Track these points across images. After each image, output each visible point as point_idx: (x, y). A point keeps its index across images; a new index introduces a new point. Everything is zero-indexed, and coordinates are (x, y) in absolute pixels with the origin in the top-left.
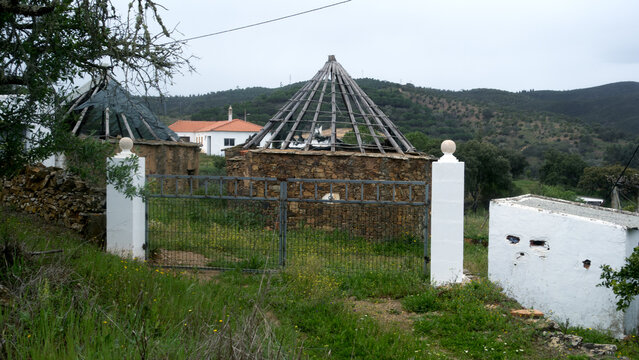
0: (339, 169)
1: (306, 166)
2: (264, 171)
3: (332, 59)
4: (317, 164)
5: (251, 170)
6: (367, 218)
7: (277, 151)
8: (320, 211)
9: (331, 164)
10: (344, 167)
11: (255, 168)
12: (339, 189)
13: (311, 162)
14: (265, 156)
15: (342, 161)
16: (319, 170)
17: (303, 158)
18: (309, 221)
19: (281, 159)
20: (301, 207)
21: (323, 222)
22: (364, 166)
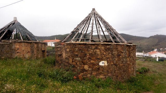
0: (106, 50)
1: (92, 49)
2: (72, 51)
3: (94, 9)
4: (97, 48)
5: (66, 51)
6: (119, 71)
7: (77, 42)
8: (99, 69)
9: (103, 48)
10: (109, 49)
11: (68, 50)
12: (107, 59)
13: (94, 47)
14: (72, 45)
15: (108, 47)
16: (97, 51)
17: (90, 45)
18: (93, 73)
19: (80, 46)
20: (90, 67)
21: (100, 74)
22: (117, 49)
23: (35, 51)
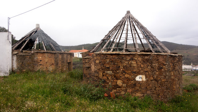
0: (144, 61)
1: (126, 60)
2: (102, 63)
3: (128, 12)
4: (132, 59)
5: (95, 62)
6: (160, 88)
7: (109, 52)
8: (135, 85)
9: (140, 59)
10: (147, 60)
11: (97, 62)
12: (145, 73)
13: (128, 58)
14: (103, 56)
15: (146, 57)
16: (133, 62)
17: (124, 56)
18: (128, 90)
19: (111, 57)
20: (124, 83)
21: (137, 91)
22: (158, 60)
23: (60, 63)
